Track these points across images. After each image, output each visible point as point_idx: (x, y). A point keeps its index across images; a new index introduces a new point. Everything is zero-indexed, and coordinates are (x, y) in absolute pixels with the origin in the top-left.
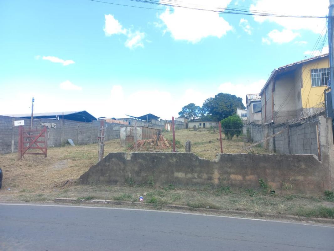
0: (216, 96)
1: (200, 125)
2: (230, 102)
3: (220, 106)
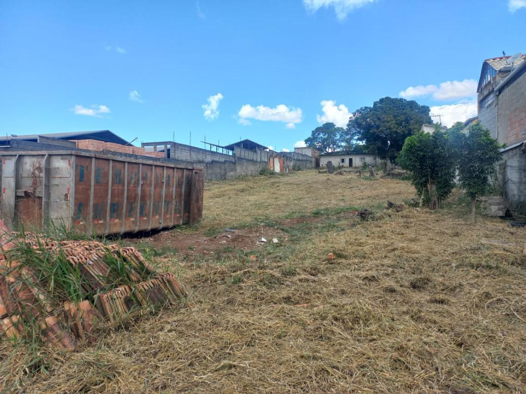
0: (375, 104)
1: (343, 161)
2: (405, 114)
3: (384, 122)
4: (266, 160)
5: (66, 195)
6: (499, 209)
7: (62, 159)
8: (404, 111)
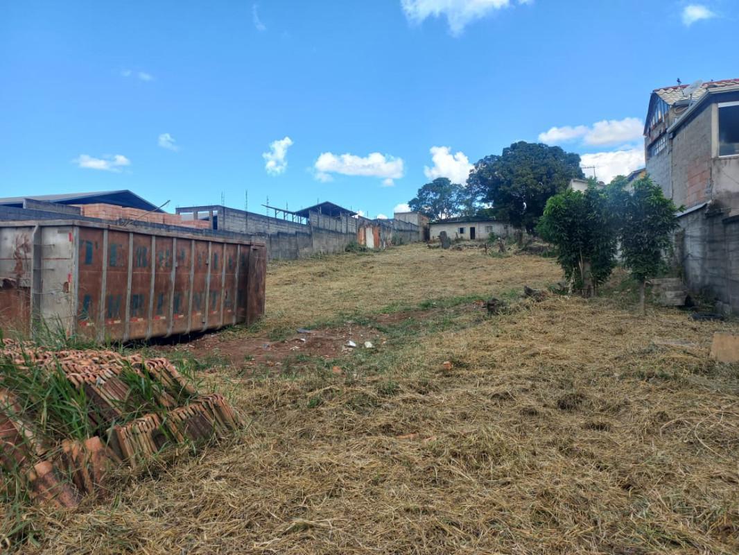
0: (505, 151)
1: (462, 231)
2: (546, 165)
3: (517, 176)
4: (354, 231)
5: (66, 285)
6: (677, 296)
7: (59, 232)
8: (545, 161)
